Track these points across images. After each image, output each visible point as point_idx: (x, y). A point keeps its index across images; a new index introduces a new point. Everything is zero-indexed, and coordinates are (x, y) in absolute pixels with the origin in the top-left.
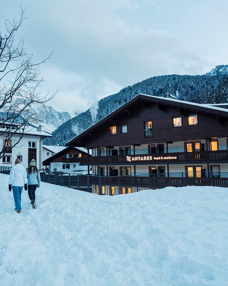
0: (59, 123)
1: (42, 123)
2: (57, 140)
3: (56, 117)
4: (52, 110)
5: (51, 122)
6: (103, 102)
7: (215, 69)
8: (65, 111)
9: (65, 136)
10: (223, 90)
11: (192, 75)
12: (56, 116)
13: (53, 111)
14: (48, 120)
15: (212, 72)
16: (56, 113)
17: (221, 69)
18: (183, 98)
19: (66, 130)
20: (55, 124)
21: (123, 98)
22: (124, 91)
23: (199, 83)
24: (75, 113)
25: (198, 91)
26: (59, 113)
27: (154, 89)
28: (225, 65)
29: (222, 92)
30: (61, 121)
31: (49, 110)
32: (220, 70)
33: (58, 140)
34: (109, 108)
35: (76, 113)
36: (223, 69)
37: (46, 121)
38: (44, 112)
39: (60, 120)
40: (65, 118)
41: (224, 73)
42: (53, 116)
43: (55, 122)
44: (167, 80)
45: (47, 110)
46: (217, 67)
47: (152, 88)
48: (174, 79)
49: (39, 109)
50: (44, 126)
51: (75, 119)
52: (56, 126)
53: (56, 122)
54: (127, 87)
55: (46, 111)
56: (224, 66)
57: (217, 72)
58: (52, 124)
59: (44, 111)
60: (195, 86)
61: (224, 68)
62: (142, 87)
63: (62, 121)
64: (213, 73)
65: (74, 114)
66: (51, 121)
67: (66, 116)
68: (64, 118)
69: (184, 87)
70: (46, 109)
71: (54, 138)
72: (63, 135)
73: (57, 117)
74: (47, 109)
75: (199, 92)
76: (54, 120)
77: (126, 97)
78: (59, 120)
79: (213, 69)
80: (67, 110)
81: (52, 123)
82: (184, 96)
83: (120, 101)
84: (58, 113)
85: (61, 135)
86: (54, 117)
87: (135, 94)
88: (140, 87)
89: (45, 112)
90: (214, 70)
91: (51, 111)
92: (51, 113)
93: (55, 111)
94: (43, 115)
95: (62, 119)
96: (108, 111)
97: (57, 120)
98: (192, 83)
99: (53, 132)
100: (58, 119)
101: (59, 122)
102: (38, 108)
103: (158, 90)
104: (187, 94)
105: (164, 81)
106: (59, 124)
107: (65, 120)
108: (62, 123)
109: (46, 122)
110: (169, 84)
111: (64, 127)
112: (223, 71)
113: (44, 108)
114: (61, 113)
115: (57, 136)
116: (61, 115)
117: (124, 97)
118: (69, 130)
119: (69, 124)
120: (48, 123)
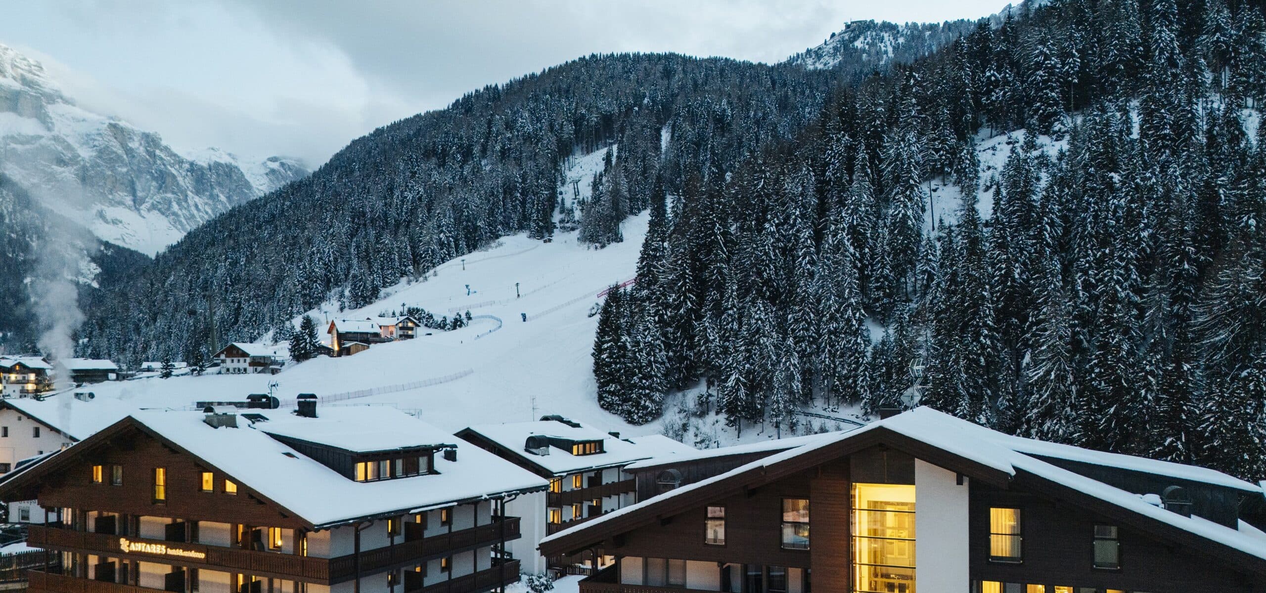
0: (195, 212)
1: (112, 206)
2: (172, 299)
3: (181, 182)
4: (158, 152)
5: (153, 204)
6: (385, 144)
7: (840, 34)
8: (225, 159)
9: (206, 281)
10: (762, 178)
11: (742, 61)
12: (180, 179)
13: (163, 155)
14: (140, 194)
15: (829, 48)
16: (177, 166)
17: (861, 39)
18: (682, 162)
19: (211, 258)
20: (174, 214)
21: (456, 140)
22: (466, 105)
23: (748, 104)
24: (268, 170)
25: (740, 138)
26: (193, 168)
27: (583, 111)
28: (879, 21)
29: (757, 184)
30: (206, 204)
31: (142, 149)
32: (858, 44)
33: (175, 299)
34: (399, 180)
35: (273, 171)
36: (869, 39)
37: (131, 197)
38: (119, 157)
39: (197, 199)
40: (223, 193)
41: (869, 55)
42: (163, 179)
43: (175, 207)
44: (641, 74)
45: (132, 150)
46: (848, 26)
47: (576, 109)
48: (668, 74)
49: (94, 140)
50: (119, 218)
51: (258, 208)
52: (180, 222)
53: (179, 204)
54: (482, 90)
55: (129, 152)
56: (875, 26)
57: (846, 47)
58: (163, 214)
59: (121, 152)
60: (732, 115)
61: (874, 33)
62: (536, 99)
63: (211, 202)
64: (832, 51)
65: (267, 174)
66: (157, 198)
67: (228, 182)
68: (216, 191)
69: (693, 118)
70: (130, 145)
71: (159, 289)
72: (198, 278)
73: (185, 182)
74: (134, 145)
75: (742, 142)
76: (169, 195)
77: (470, 138)
78: (193, 198)
79: (833, 35)
80: (230, 155)
81: (164, 209)
82: (688, 154)
83: (443, 150)
84: (187, 166)
85: (187, 275)
86: (169, 180)
87: (506, 129)
88: (528, 99)
89: (125, 156)
90: (837, 38)
91: (153, 155)
92: (155, 162)
93: (175, 155)
94: (113, 169)
95: (208, 193)
96: (391, 190)
97: (187, 196)
98: (724, 101)
99: (157, 256)
100: (189, 193)
101: (193, 208)
102: (88, 135)
103: (594, 118)
104: (698, 145)
105: (628, 79)
106: (193, 216)
107: (222, 198)
108: (207, 213)
109: (129, 200)
110: (644, 96)
111: (209, 238)
112: (867, 47)
113: (120, 137)
114: (201, 169)
115: (168, 282)
116: (203, 173)
117: (461, 139)
118: (226, 259)
119: (233, 227)
120: (143, 207)
